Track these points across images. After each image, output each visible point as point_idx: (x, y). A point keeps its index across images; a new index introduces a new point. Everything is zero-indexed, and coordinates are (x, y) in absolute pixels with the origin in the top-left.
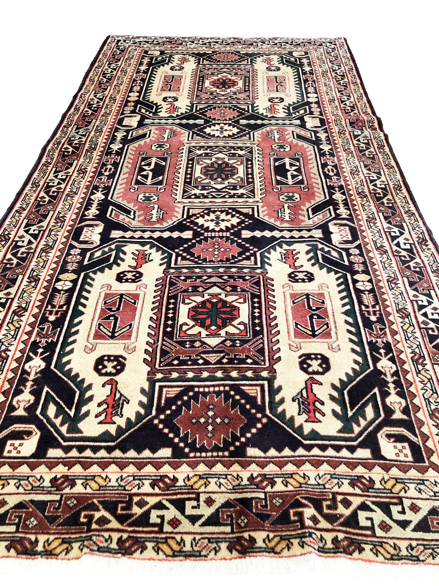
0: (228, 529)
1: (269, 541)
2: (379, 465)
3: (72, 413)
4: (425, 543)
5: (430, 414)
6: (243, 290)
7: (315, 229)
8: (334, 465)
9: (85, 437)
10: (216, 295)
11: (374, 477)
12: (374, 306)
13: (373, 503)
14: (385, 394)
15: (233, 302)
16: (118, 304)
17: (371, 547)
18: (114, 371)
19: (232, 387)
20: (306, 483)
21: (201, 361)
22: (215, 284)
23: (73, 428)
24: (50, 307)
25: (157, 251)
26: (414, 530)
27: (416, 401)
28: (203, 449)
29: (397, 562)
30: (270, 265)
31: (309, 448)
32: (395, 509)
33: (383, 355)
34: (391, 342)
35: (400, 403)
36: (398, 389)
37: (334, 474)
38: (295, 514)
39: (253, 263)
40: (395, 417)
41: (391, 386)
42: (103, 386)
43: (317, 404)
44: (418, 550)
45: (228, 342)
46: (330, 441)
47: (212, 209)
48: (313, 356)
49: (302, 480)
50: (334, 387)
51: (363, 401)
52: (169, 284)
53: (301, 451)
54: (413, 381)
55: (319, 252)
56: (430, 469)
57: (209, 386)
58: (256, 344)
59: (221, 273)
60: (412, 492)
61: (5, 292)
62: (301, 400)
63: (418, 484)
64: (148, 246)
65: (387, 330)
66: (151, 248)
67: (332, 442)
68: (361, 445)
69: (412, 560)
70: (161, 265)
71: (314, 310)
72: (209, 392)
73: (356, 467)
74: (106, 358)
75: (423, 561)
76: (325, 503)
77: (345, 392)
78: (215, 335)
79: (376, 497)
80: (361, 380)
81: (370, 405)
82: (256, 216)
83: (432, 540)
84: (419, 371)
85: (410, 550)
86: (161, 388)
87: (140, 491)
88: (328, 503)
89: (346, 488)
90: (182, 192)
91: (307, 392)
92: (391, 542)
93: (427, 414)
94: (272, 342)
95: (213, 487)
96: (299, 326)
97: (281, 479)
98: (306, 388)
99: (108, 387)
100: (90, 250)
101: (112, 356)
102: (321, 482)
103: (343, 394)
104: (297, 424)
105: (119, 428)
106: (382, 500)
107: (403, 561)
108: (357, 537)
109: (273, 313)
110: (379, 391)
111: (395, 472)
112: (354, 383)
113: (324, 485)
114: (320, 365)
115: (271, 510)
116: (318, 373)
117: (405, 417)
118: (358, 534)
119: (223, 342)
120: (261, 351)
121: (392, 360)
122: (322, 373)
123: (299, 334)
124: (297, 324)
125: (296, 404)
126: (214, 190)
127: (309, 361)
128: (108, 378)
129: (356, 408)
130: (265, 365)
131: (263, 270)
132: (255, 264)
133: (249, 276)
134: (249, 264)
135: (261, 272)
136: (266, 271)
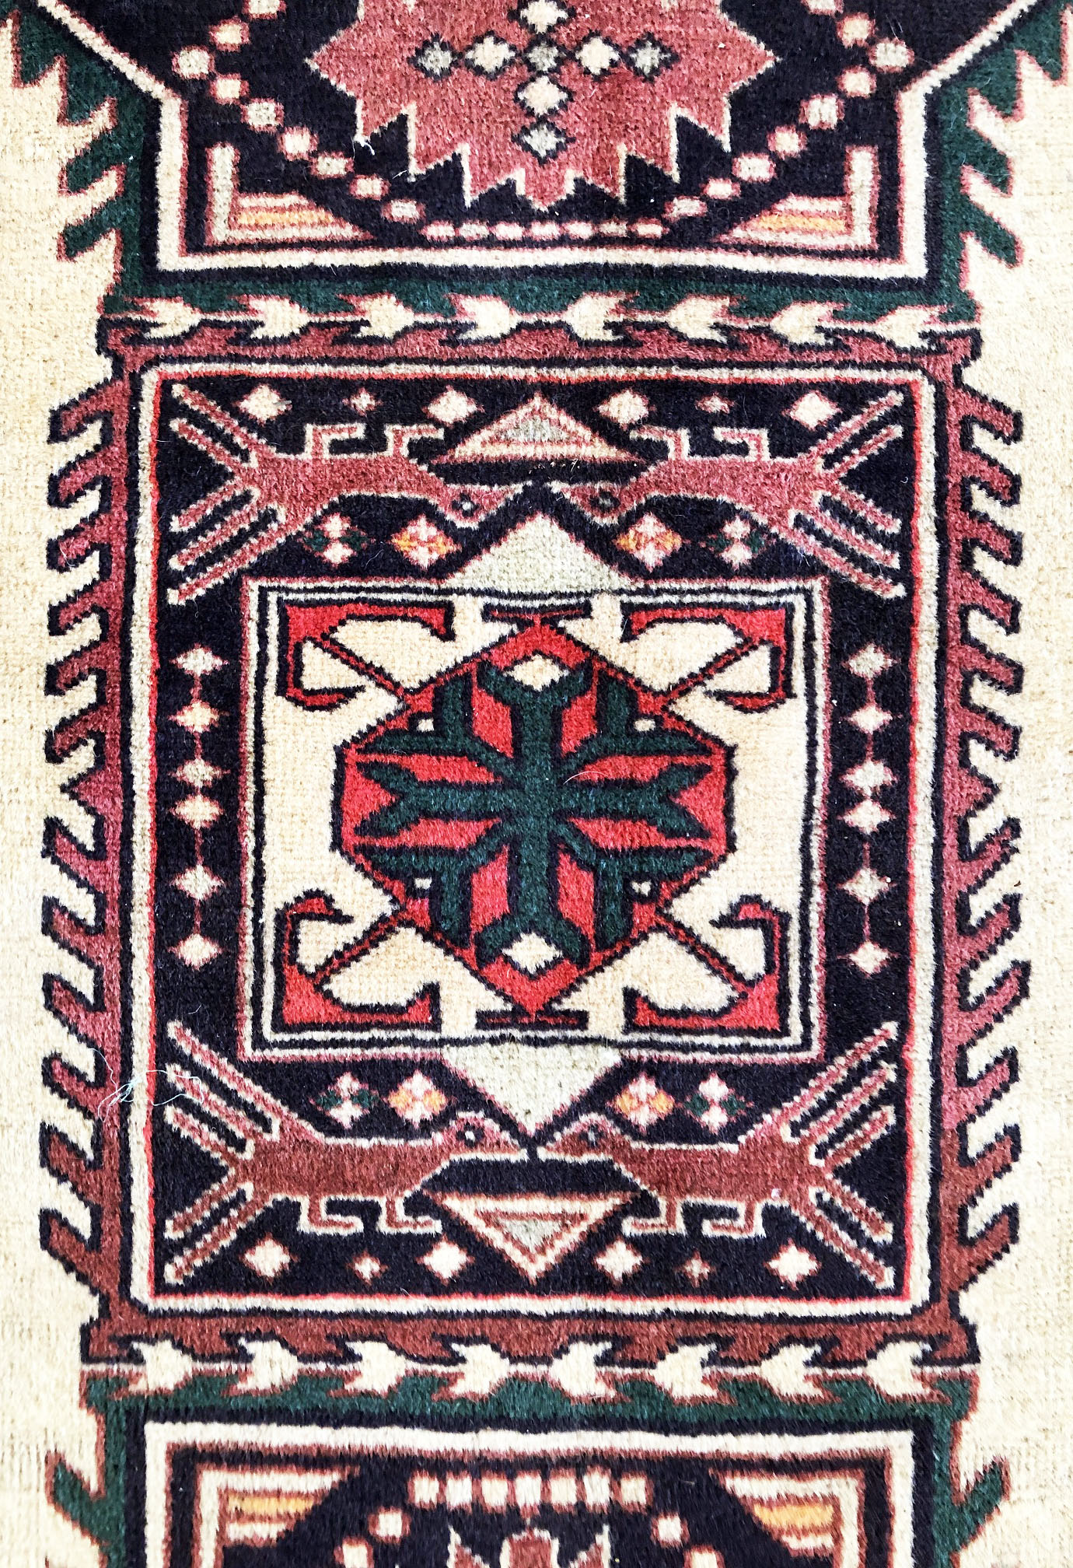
6: (771, 557)
19: (670, 1480)
21: (447, 1259)
22: (537, 487)
25: (27, 71)
30: (1008, 249)
39: (863, 236)
45: (643, 1087)
57: (509, 1467)
70: (73, 241)
72: (511, 1519)
78: (545, 1017)
109: (992, 792)
119: (604, 1092)
120: (882, 1173)
131: (944, 318)
132: (879, 238)
133: (827, 390)
134: (831, 243)
135: (923, 336)
136: (963, 326)
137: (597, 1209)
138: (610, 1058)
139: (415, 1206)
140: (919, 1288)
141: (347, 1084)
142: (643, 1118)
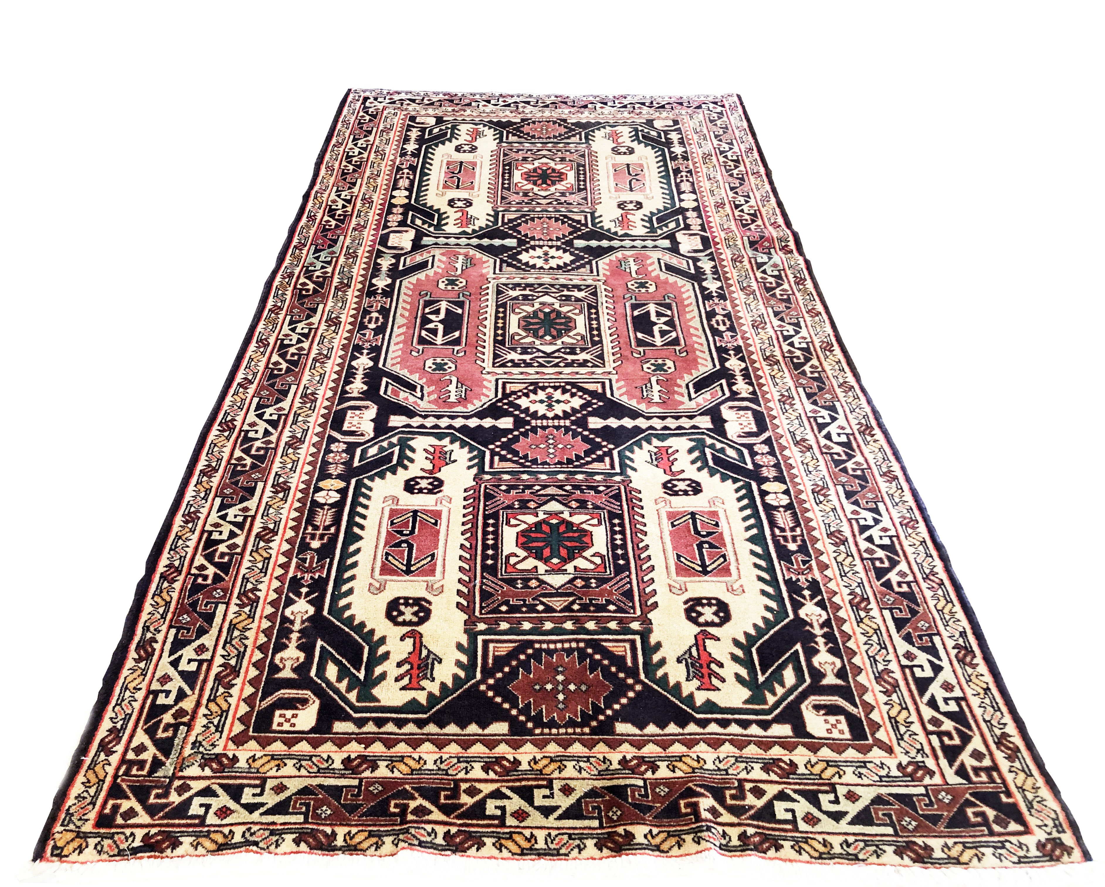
0: (596, 823)
1: (653, 837)
2: (804, 745)
3: (361, 675)
4: (866, 838)
5: (876, 678)
6: (596, 507)
7: (701, 414)
8: (740, 744)
9: (384, 707)
10: (556, 514)
11: (796, 759)
12: (793, 529)
13: (795, 791)
14: (811, 652)
15: (582, 523)
16: (411, 525)
17: (792, 843)
18: (415, 619)
19: (589, 643)
20: (701, 768)
21: (540, 608)
22: (553, 498)
23: (366, 695)
24: (310, 528)
25: (462, 447)
26: (852, 823)
27: (857, 660)
28: (552, 724)
29: (827, 861)
30: (635, 470)
31: (703, 723)
32: (825, 799)
33: (808, 598)
34: (819, 579)
35: (833, 663)
36: (830, 645)
37: (741, 757)
38: (687, 806)
39: (608, 467)
40: (825, 682)
41: (821, 640)
42: (402, 639)
43: (713, 666)
44: (856, 848)
45: (579, 581)
46: (733, 714)
47: (541, 385)
48: (705, 601)
49: (695, 764)
50: (736, 643)
51: (780, 661)
52: (484, 497)
53: (692, 728)
54: (851, 634)
55: (708, 451)
56: (875, 748)
57: (555, 642)
58: (621, 584)
59: (561, 481)
60: (849, 776)
61: (240, 506)
62: (689, 661)
63: (857, 767)
64: (448, 440)
65: (813, 563)
66: (452, 442)
67: (737, 716)
68: (778, 720)
69: (848, 859)
70: (469, 468)
71: (703, 536)
72: (556, 650)
73: (770, 748)
74: (402, 601)
75: (863, 860)
76: (728, 793)
77: (754, 650)
78: (559, 571)
79: (800, 784)
80: (776, 633)
81: (790, 666)
82: (609, 395)
83: (877, 835)
84: (862, 619)
85: (845, 847)
86: (486, 643)
87: (469, 776)
88: (733, 792)
89: (757, 773)
90: (492, 356)
91: (698, 650)
92: (820, 838)
93: (872, 676)
94: (643, 582)
95: (570, 771)
96: (682, 559)
97: (666, 763)
98: (696, 644)
99: (409, 641)
100: (360, 444)
101: (410, 598)
102: (721, 766)
103: (751, 653)
104: (685, 693)
105: (431, 695)
106: (807, 787)
107: (837, 860)
108: (773, 833)
109: (642, 541)
110: (803, 647)
111: (826, 753)
112: (766, 637)
113: (726, 770)
114: (716, 614)
115: (653, 801)
116: (712, 624)
117: (840, 682)
118: (773, 829)
119: (571, 581)
120: (629, 594)
121: (821, 604)
122: (719, 625)
123: (683, 570)
124: (679, 557)
125: (682, 666)
126: (541, 354)
127: (699, 608)
128: (409, 628)
129: (770, 671)
130: (634, 613)
131: (624, 478)
132: (611, 468)
134: (603, 468)
135: (621, 480)
136: (628, 479)
137: (571, 599)
138: (572, 576)
139: (533, 599)
140: (639, 613)
141: (519, 581)
142: (579, 585)
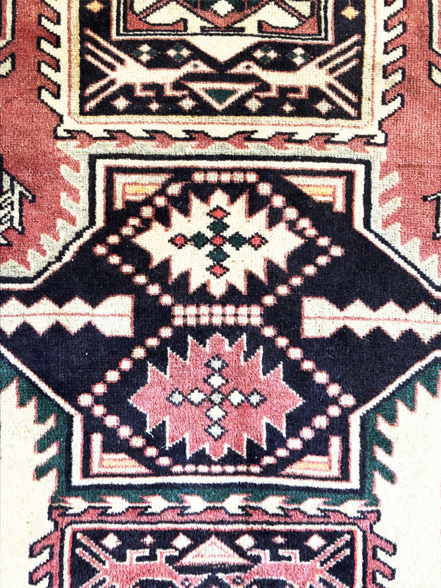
22: (213, 575)
25: (22, 401)
30: (391, 477)
39: (335, 472)
47: (198, 178)
52: (71, 573)
70: (39, 473)
82: (358, 225)
90: (76, 74)
131: (366, 505)
132: (342, 473)
133: (321, 533)
134: (324, 474)
135: (358, 512)
136: (374, 508)
